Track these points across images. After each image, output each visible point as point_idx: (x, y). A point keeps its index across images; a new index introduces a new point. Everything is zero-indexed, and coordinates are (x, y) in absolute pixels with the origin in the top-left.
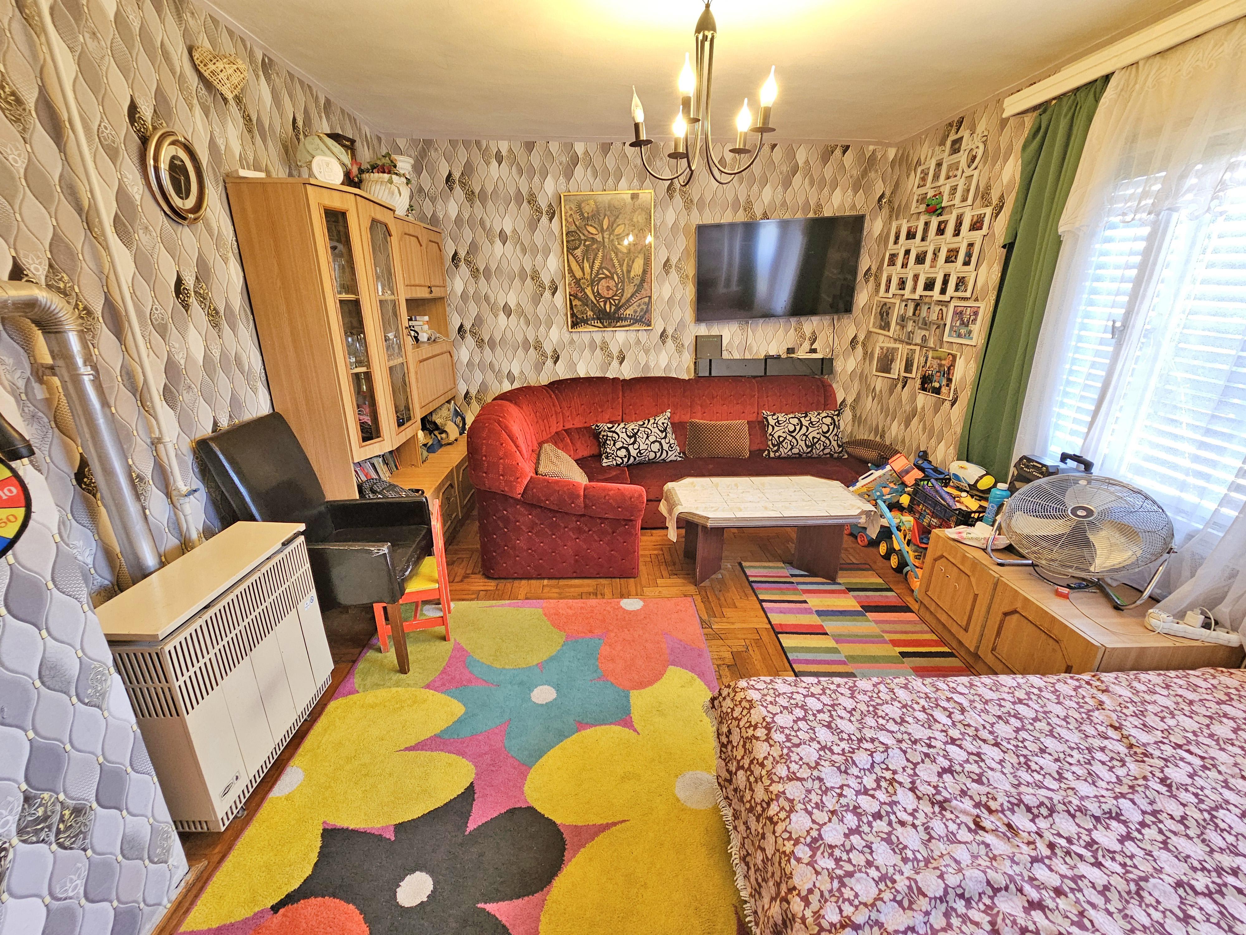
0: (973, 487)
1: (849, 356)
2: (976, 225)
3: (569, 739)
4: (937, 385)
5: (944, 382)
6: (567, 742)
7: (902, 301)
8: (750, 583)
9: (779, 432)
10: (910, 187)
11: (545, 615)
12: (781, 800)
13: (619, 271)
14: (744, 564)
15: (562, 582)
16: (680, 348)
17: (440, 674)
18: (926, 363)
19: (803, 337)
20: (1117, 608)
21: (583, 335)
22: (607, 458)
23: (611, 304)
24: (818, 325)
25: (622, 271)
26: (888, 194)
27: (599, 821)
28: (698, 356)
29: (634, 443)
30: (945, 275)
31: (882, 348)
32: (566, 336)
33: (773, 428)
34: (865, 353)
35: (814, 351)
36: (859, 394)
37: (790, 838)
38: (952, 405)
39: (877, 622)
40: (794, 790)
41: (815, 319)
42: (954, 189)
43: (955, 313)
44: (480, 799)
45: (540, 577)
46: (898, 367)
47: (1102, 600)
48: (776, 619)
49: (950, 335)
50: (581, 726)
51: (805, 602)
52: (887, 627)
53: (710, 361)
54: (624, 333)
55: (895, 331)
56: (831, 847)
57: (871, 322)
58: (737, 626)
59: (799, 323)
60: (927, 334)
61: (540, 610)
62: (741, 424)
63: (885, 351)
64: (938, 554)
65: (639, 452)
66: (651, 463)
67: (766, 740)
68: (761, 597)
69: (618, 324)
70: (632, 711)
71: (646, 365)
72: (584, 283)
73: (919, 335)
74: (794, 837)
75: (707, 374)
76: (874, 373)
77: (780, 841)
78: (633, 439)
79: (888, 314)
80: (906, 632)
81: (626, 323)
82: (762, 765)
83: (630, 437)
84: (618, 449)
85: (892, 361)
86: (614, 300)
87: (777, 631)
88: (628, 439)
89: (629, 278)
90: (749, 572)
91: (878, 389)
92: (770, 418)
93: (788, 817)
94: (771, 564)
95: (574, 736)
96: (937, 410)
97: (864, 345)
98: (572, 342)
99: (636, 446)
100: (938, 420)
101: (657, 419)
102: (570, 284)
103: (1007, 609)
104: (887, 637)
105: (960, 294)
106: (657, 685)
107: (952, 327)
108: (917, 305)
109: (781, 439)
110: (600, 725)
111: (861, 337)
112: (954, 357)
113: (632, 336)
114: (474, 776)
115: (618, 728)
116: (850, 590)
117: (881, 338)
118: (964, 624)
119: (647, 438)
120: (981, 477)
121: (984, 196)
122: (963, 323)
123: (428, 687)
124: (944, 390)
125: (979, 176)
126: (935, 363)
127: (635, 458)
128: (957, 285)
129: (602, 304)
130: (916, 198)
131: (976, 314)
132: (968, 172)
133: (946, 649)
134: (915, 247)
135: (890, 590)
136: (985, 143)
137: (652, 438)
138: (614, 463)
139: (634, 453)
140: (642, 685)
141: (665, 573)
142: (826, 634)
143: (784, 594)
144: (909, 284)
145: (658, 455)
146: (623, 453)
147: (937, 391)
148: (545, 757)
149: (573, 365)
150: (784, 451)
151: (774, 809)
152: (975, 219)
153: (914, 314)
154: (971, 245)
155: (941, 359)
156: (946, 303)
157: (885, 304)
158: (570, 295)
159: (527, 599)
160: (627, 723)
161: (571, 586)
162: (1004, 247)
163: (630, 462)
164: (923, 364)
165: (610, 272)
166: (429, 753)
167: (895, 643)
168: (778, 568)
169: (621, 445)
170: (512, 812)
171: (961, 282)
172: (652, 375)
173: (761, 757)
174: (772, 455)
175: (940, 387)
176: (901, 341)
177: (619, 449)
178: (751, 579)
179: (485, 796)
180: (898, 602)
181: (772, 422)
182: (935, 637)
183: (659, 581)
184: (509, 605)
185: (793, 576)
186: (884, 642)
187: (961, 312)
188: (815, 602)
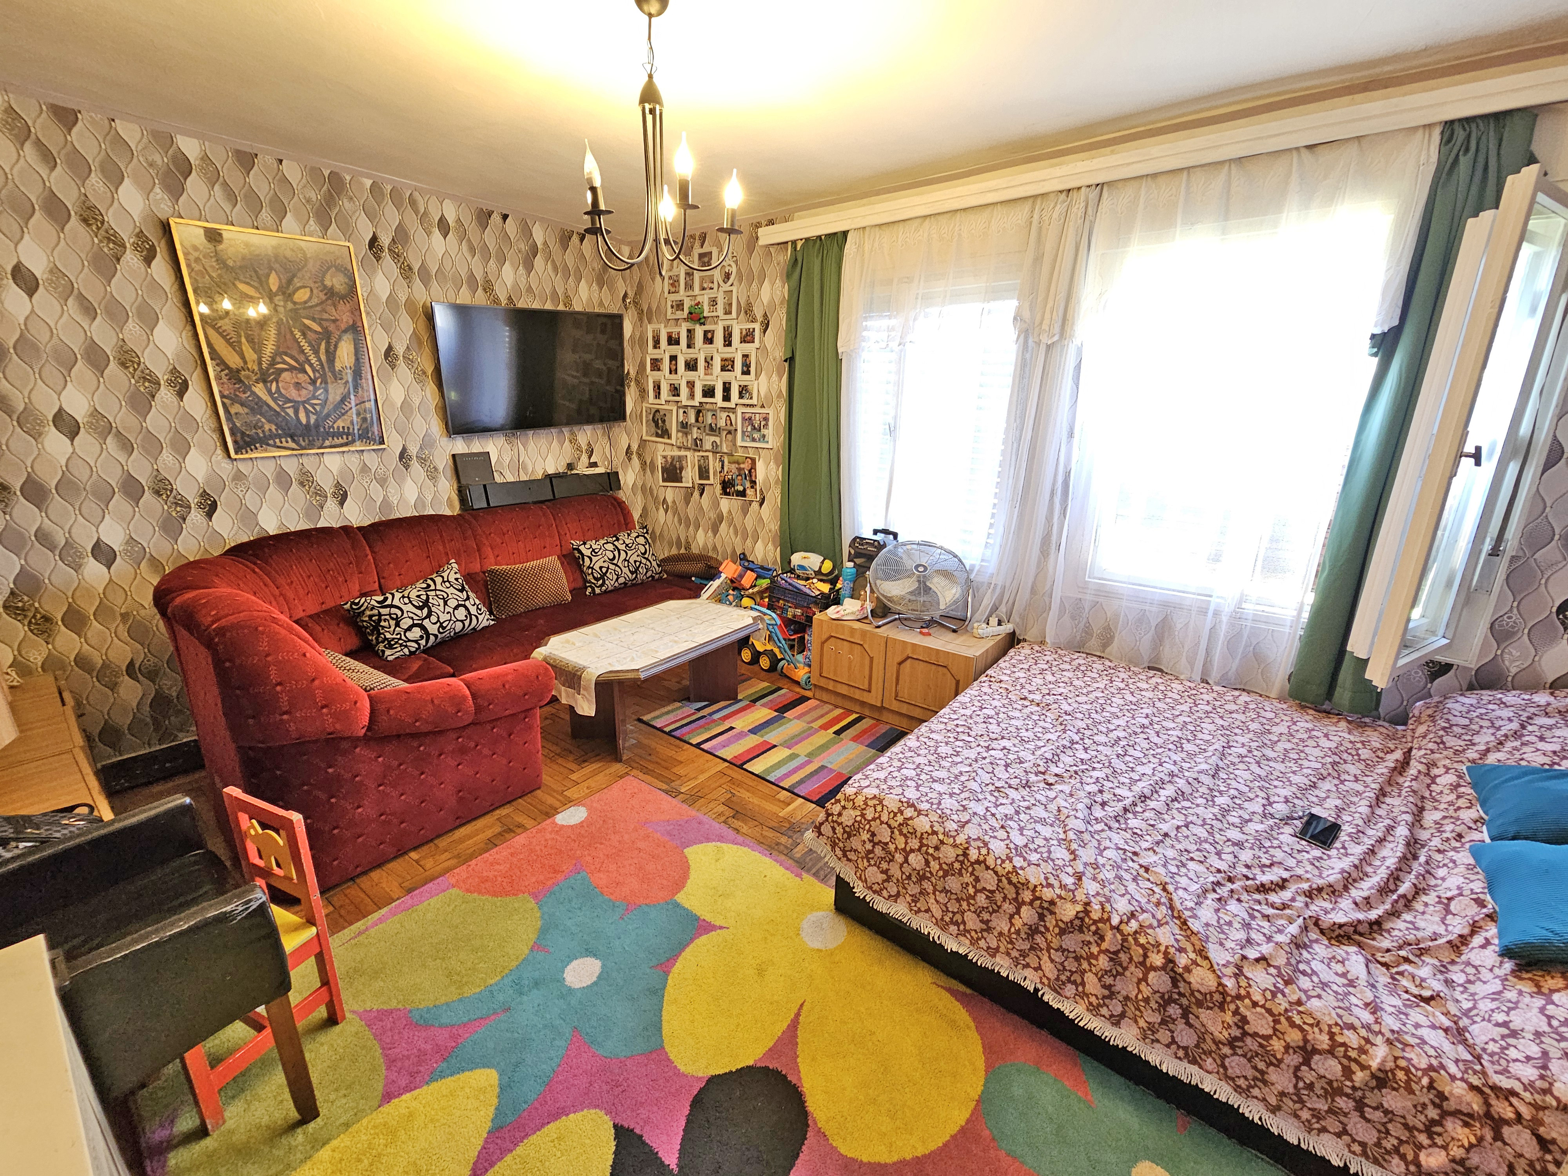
0: (819, 573)
1: (627, 467)
2: (747, 337)
3: (668, 987)
4: (740, 488)
5: (748, 485)
6: (670, 992)
7: (678, 407)
8: (669, 734)
9: (598, 563)
10: (659, 292)
11: (468, 891)
12: (972, 843)
13: (314, 360)
14: (645, 718)
15: (443, 842)
16: (432, 474)
17: (388, 1068)
18: (723, 468)
19: (579, 449)
20: (954, 631)
21: (260, 463)
22: (391, 647)
23: (307, 412)
24: (592, 434)
25: (319, 360)
26: (631, 294)
27: (782, 1026)
28: (463, 482)
29: (429, 616)
30: (724, 383)
31: (665, 457)
32: (225, 468)
33: (591, 560)
34: (643, 464)
35: (594, 465)
36: (645, 509)
37: (1003, 861)
38: (761, 505)
39: (799, 717)
40: (972, 831)
41: (588, 429)
42: (713, 302)
43: (744, 419)
44: (647, 1128)
45: (401, 853)
46: (690, 476)
47: (943, 630)
48: (728, 753)
49: (743, 440)
50: (666, 966)
51: (732, 728)
52: (808, 718)
53: (485, 486)
54: (338, 457)
55: (677, 439)
56: (1026, 846)
57: (644, 430)
58: (702, 778)
59: (572, 433)
60: (717, 440)
61: (454, 891)
62: (553, 561)
63: (669, 460)
64: (824, 637)
65: (441, 626)
66: (458, 637)
67: (919, 814)
68: (695, 741)
69: (327, 443)
70: (698, 914)
71: (385, 500)
72: (248, 377)
73: (708, 441)
74: (1004, 858)
75: (485, 505)
76: (661, 483)
77: (999, 869)
78: (425, 611)
79: (664, 421)
80: (822, 716)
81: (341, 441)
82: (935, 833)
83: (420, 608)
84: (406, 631)
85: (681, 469)
86: (313, 405)
87: (739, 764)
88: (418, 612)
89: (333, 372)
90: (658, 723)
91: (669, 500)
92: (582, 548)
93: (988, 849)
94: (669, 708)
95: (670, 981)
96: (745, 512)
97: (639, 456)
98: (239, 476)
99: (434, 619)
100: (749, 522)
101: (445, 575)
102: (218, 378)
103: (899, 659)
104: (816, 725)
105: (745, 401)
106: (693, 874)
107: (743, 432)
108: (698, 412)
109: (604, 570)
110: (683, 950)
111: (635, 447)
112: (753, 461)
113: (353, 461)
114: (607, 1118)
115: (704, 938)
116: (754, 701)
117: (661, 447)
118: (866, 687)
119: (445, 603)
120: (822, 562)
121: (748, 311)
122: (754, 428)
123: (388, 1097)
124: (749, 492)
125: (738, 292)
126: (734, 467)
127: (436, 636)
128: (740, 393)
129: (291, 412)
130: (669, 304)
131: (766, 419)
132: (726, 287)
133: (854, 716)
134: (683, 353)
135: (780, 689)
136: (736, 262)
137: (452, 603)
138: (406, 651)
139: (433, 629)
140: (680, 882)
141: (573, 766)
142: (775, 746)
143: (709, 729)
144: (684, 391)
145: (467, 623)
146: (416, 633)
147: (743, 494)
148: (664, 1024)
149: (249, 516)
150: (610, 584)
151: (973, 854)
152: (744, 332)
153: (697, 420)
154: (746, 356)
155: (738, 463)
156: (733, 410)
157: (658, 411)
158: (222, 396)
159: (410, 891)
160: (706, 927)
161: (461, 841)
162: (786, 361)
163: (429, 644)
164: (719, 469)
165: (296, 361)
166: (508, 1158)
167: (825, 727)
168: (677, 709)
169: (410, 622)
170: (696, 1102)
171: (744, 391)
172: (398, 516)
173: (928, 828)
174: (597, 591)
175: (745, 490)
176: (687, 449)
177: (409, 629)
178: (667, 729)
179: (647, 1121)
180: (791, 697)
181: (587, 552)
182: (841, 711)
183: (574, 777)
184: (393, 913)
185: (699, 710)
186: (816, 731)
187: (750, 419)
188: (742, 723)
